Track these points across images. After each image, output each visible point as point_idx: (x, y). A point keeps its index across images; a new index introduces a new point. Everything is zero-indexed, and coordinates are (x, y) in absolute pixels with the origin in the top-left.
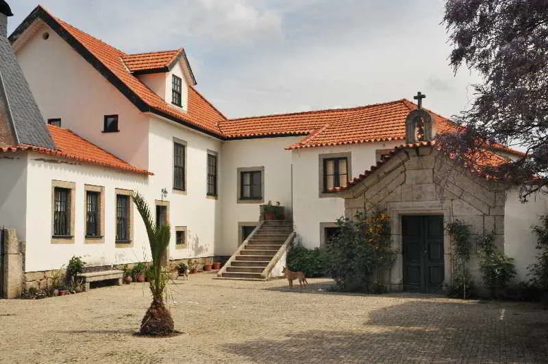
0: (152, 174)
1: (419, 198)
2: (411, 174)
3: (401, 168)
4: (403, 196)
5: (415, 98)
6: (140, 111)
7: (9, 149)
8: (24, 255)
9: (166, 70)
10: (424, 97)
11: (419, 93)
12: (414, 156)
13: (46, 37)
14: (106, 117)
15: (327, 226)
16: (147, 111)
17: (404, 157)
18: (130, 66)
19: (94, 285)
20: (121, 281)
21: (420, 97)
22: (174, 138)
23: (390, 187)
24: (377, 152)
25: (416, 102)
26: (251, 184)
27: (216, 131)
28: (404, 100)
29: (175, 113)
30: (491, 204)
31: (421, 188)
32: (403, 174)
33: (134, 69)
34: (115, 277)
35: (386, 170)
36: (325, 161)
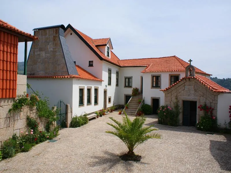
0: (104, 81)
1: (189, 95)
2: (187, 87)
3: (184, 85)
4: (184, 94)
5: (189, 61)
6: (100, 60)
7: (67, 77)
8: (72, 112)
9: (106, 45)
10: (192, 61)
11: (190, 60)
12: (188, 81)
13: (71, 34)
14: (90, 62)
15: (153, 98)
16: (102, 60)
17: (185, 81)
18: (95, 44)
19: (90, 120)
20: (96, 117)
21: (190, 61)
22: (108, 68)
23: (180, 91)
24: (169, 75)
25: (189, 63)
26: (128, 82)
27: (118, 64)
28: (175, 56)
29: (108, 59)
30: (213, 99)
31: (190, 92)
32: (184, 87)
33: (96, 45)
34: (94, 117)
35: (179, 85)
36: (153, 77)
